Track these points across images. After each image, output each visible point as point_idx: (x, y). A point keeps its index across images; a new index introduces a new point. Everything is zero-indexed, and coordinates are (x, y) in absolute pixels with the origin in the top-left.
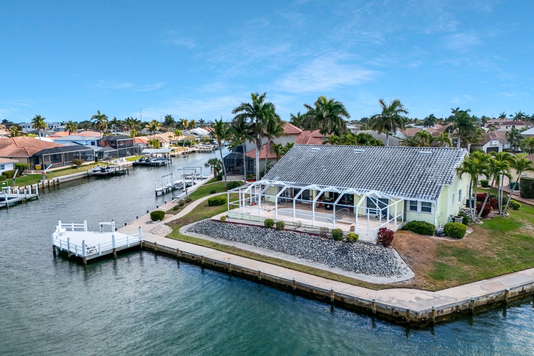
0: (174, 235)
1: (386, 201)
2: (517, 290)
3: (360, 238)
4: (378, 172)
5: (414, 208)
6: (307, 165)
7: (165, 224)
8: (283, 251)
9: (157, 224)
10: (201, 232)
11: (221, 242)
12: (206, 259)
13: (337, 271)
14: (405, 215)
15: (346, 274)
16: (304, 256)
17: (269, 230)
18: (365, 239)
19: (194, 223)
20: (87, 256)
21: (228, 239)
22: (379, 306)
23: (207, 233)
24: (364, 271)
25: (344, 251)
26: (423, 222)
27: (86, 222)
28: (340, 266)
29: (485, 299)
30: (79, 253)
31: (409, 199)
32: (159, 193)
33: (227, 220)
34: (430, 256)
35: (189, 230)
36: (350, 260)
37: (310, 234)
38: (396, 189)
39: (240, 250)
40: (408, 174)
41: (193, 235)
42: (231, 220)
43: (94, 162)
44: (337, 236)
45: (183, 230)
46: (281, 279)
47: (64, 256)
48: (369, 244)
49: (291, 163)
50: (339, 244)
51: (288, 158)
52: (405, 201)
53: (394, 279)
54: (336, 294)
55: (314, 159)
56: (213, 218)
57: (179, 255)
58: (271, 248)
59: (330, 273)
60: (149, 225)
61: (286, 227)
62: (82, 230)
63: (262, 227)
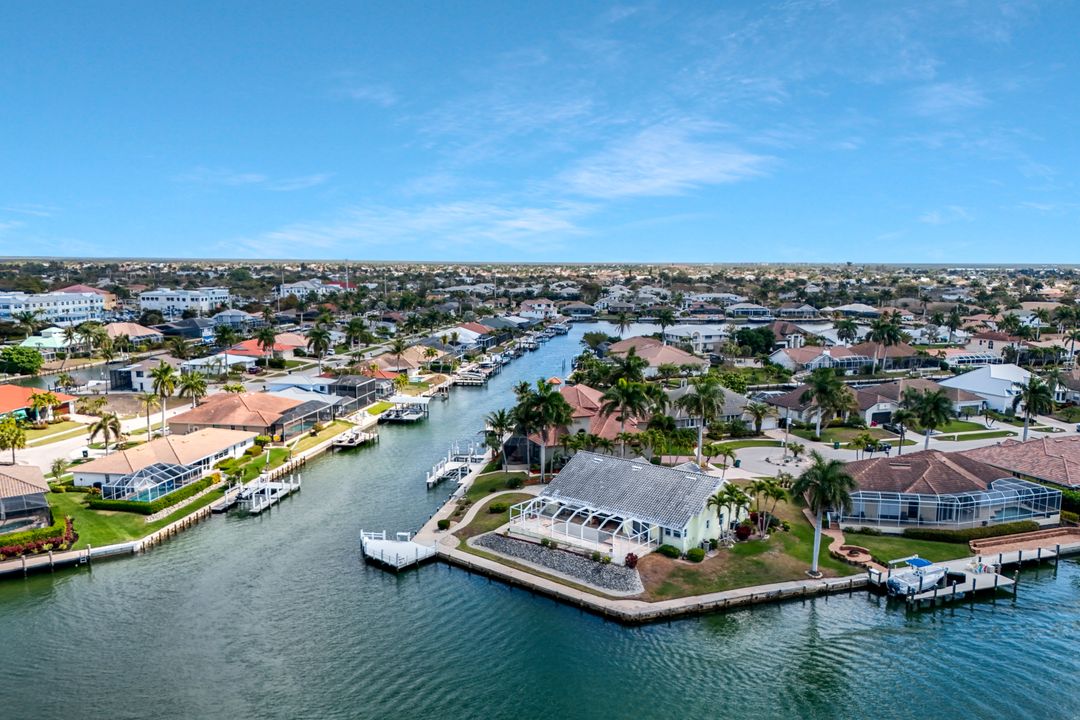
0: (463, 547)
1: (648, 525)
2: (711, 605)
3: (612, 560)
4: (646, 496)
5: (668, 533)
6: (587, 479)
7: (453, 534)
8: (554, 568)
9: (444, 533)
10: (486, 545)
11: (504, 556)
12: (493, 572)
13: (591, 586)
14: (661, 538)
15: (597, 588)
16: (570, 572)
17: (544, 548)
18: (616, 562)
19: (480, 536)
20: (400, 566)
21: (510, 554)
22: (609, 611)
23: (492, 547)
24: (609, 586)
25: (598, 571)
26: (672, 547)
27: (384, 532)
28: (594, 582)
29: (683, 610)
30: (392, 562)
31: (665, 527)
32: (430, 486)
33: (509, 534)
34: (663, 577)
35: (476, 543)
36: (601, 578)
37: (577, 554)
38: (655, 515)
39: (520, 565)
40: (669, 501)
41: (479, 548)
42: (512, 535)
43: (331, 422)
44: (596, 557)
45: (470, 542)
46: (549, 591)
47: (373, 563)
48: (618, 565)
49: (573, 475)
50: (596, 564)
51: (570, 468)
52: (661, 528)
53: (629, 593)
54: (585, 603)
55: (594, 473)
56: (496, 531)
57: (470, 566)
58: (545, 564)
59: (586, 588)
60: (437, 534)
61: (559, 546)
62: (381, 539)
63: (539, 545)
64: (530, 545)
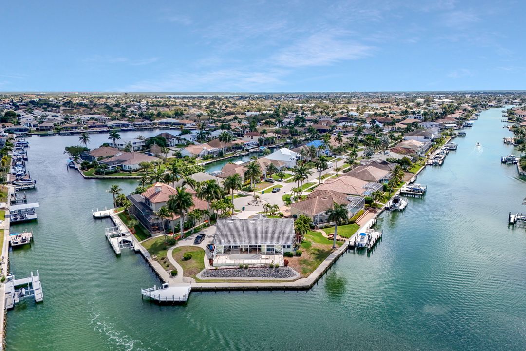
3: (278, 265)
6: (233, 232)
7: (184, 276)
8: (254, 276)
9: (179, 277)
16: (264, 276)
17: (243, 269)
18: (281, 265)
19: (201, 273)
24: (287, 277)
25: (276, 272)
26: (290, 252)
27: (155, 286)
28: (278, 277)
34: (299, 266)
36: (280, 274)
40: (278, 233)
41: (207, 278)
42: (222, 268)
45: (200, 277)
50: (274, 269)
55: (234, 228)
56: (207, 268)
58: (249, 276)
59: (278, 280)
61: (249, 266)
62: (154, 290)
63: (239, 268)
64: (234, 270)
